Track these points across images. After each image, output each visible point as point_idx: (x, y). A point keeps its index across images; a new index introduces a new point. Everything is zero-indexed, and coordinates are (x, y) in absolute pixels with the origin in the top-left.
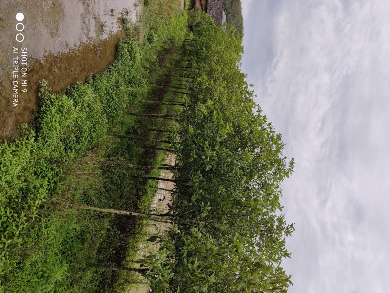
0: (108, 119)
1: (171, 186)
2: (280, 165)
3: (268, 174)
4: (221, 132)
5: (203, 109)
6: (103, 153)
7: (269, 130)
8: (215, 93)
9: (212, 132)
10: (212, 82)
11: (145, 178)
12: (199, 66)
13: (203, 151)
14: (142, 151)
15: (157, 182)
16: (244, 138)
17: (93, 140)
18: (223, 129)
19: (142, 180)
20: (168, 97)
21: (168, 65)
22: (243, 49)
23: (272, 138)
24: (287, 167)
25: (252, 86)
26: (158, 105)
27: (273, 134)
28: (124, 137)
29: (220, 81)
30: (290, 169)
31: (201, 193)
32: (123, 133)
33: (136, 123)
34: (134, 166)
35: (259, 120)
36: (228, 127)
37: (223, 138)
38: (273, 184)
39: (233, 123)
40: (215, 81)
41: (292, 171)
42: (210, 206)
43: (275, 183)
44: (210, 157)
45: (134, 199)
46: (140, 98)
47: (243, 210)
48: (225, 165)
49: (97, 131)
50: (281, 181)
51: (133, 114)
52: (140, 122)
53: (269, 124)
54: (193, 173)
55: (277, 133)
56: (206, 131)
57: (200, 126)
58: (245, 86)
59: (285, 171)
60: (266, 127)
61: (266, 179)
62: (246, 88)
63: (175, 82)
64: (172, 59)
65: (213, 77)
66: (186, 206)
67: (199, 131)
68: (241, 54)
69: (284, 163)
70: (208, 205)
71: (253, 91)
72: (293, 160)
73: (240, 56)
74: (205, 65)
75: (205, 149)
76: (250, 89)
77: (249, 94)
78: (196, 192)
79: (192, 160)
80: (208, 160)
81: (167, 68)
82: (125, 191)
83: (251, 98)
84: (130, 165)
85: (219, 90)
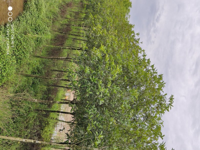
0: (17, 60)
1: (70, 118)
2: (162, 101)
3: (152, 108)
4: (112, 72)
5: (97, 53)
6: (11, 89)
7: (152, 71)
8: (108, 40)
9: (105, 72)
10: (105, 31)
11: (48, 111)
12: (95, 18)
13: (97, 88)
14: (45, 88)
15: (58, 115)
16: (132, 78)
17: (3, 79)
18: (114, 70)
19: (44, 113)
20: (68, 42)
21: (69, 17)
22: (131, 4)
23: (155, 78)
24: (168, 102)
25: (139, 34)
26: (59, 49)
27: (156, 74)
28: (29, 76)
29: (112, 30)
30: (170, 104)
31: (96, 124)
32: (29, 73)
33: (41, 65)
34: (38, 101)
35: (144, 63)
36: (118, 68)
37: (114, 78)
38: (156, 116)
39: (123, 65)
40: (108, 31)
41: (172, 106)
42: (102, 134)
43: (158, 115)
44: (103, 93)
45: (38, 129)
46: (44, 44)
47: (131, 139)
48: (116, 100)
49: (7, 71)
50: (162, 114)
51: (39, 57)
52: (43, 63)
53: (152, 66)
54: (89, 107)
55: (159, 74)
56: (100, 72)
57: (95, 67)
58: (133, 34)
59: (166, 105)
60: (150, 68)
61: (150, 112)
62: (134, 36)
63: (74, 30)
64: (72, 12)
65: (106, 27)
66: (82, 135)
67: (94, 72)
68: (130, 8)
69: (165, 99)
70: (101, 134)
71: (139, 39)
72: (172, 96)
73: (129, 10)
74: (99, 17)
75: (99, 86)
76: (136, 37)
77: (136, 41)
78: (91, 123)
79: (88, 96)
80: (101, 95)
81: (67, 19)
82: (30, 122)
83: (137, 44)
84: (35, 100)
85: (111, 37)
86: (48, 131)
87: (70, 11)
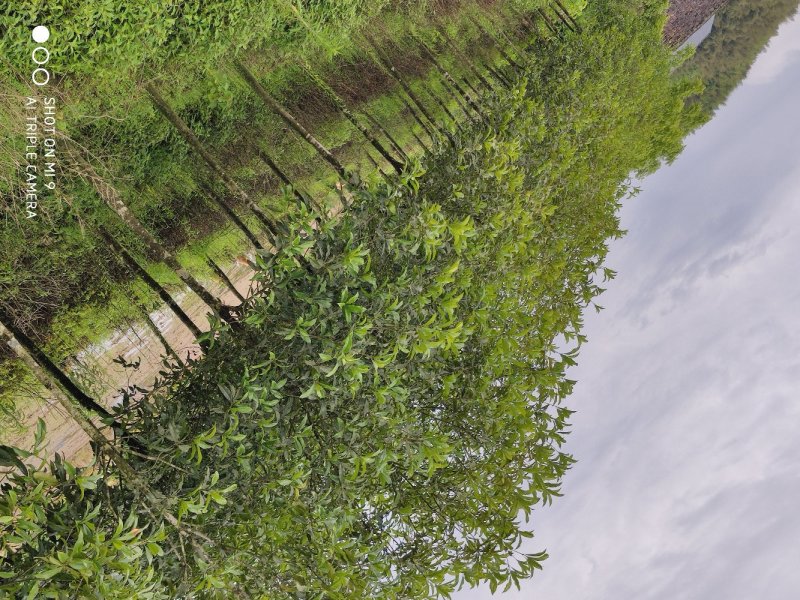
0: (171, 37)
1: (188, 347)
2: (500, 542)
3: (451, 536)
4: (425, 330)
5: (432, 228)
6: (78, 111)
7: (551, 426)
8: (503, 213)
9: (401, 311)
10: (520, 180)
11: (136, 266)
12: (525, 106)
13: (340, 338)
14: (190, 187)
15: (156, 306)
16: (471, 396)
17: (79, 58)
18: (437, 330)
21: (453, 31)
22: (678, 152)
23: (541, 453)
24: (513, 563)
25: (612, 277)
26: (335, 108)
27: (555, 445)
28: (170, 117)
29: (542, 192)
30: (515, 574)
31: (237, 444)
32: (177, 104)
33: (236, 106)
34: (126, 217)
35: (552, 377)
36: (454, 334)
37: (417, 350)
38: (439, 575)
39: (479, 331)
40: (530, 184)
41: (517, 583)
42: (232, 495)
43: (448, 578)
44: (342, 368)
46: (303, 55)
47: (303, 582)
48: (362, 424)
49: (113, 45)
50: (467, 584)
51: (249, 79)
52: (249, 109)
53: (565, 413)
54: (265, 372)
55: (565, 449)
56: (390, 296)
57: (387, 268)
58: (595, 259)
59: (502, 567)
60: (552, 412)
61: (436, 545)
62: (593, 267)
64: (476, 23)
65: (534, 168)
67: (373, 282)
68: (663, 161)
69: (514, 545)
70: (225, 491)
71: (601, 291)
72: (543, 556)
73: (655, 166)
74: (541, 116)
75: (347, 341)
76: (597, 278)
77: (586, 289)
78: (227, 427)
79: (289, 338)
80: (331, 373)
81: (443, 33)
82: (53, 254)
83: (580, 301)
84: (119, 207)
85: (521, 215)
86: (84, 323)
87: (471, 19)
